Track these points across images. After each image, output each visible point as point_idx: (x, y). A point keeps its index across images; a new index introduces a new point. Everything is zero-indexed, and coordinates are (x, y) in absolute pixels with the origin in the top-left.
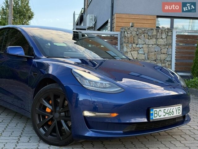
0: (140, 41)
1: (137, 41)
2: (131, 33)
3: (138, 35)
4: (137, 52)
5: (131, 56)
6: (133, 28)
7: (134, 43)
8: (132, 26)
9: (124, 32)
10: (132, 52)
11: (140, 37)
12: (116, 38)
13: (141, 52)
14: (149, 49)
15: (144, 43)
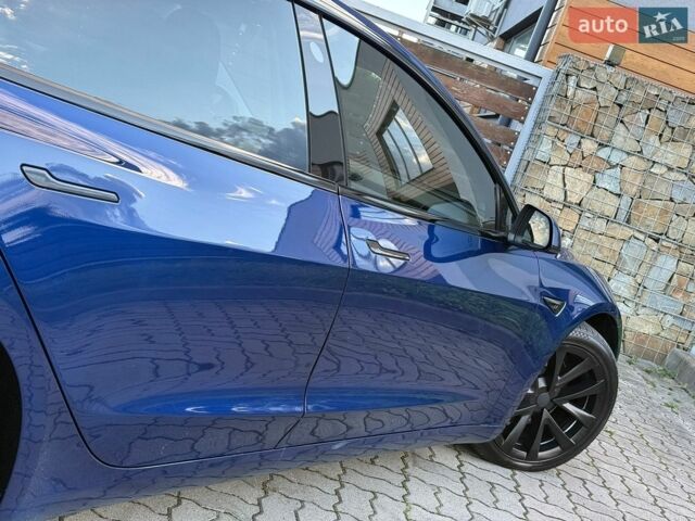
0: (621, 137)
1: (607, 133)
2: (595, 89)
3: (620, 106)
4: (590, 177)
5: (561, 185)
6: (610, 70)
7: (592, 135)
8: (610, 63)
9: (567, 75)
10: (568, 169)
11: (625, 119)
12: (530, 92)
13: (608, 181)
14: (650, 180)
15: (635, 147)
